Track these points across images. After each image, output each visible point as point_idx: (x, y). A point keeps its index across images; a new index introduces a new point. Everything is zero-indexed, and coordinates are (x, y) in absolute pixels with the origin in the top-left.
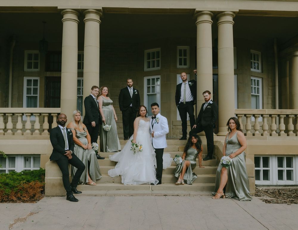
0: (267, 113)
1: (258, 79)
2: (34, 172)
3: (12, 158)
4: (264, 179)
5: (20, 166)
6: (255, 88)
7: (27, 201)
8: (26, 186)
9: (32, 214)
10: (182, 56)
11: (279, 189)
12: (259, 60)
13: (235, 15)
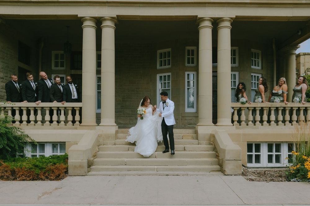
0: (259, 106)
1: (258, 75)
2: (60, 156)
3: (42, 145)
4: (256, 162)
5: (48, 152)
6: (255, 83)
7: (53, 180)
8: (52, 167)
9: (56, 189)
10: (189, 56)
11: (266, 170)
12: (260, 59)
13: (232, 21)
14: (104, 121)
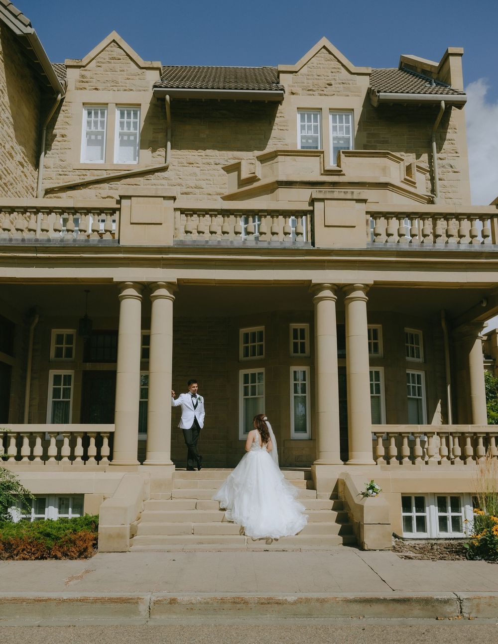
0: (419, 431)
1: (419, 373)
4: (418, 530)
6: (414, 387)
7: (75, 557)
8: (73, 537)
9: (87, 571)
10: (297, 339)
11: (435, 544)
12: (420, 344)
13: (369, 289)
14: (152, 457)
